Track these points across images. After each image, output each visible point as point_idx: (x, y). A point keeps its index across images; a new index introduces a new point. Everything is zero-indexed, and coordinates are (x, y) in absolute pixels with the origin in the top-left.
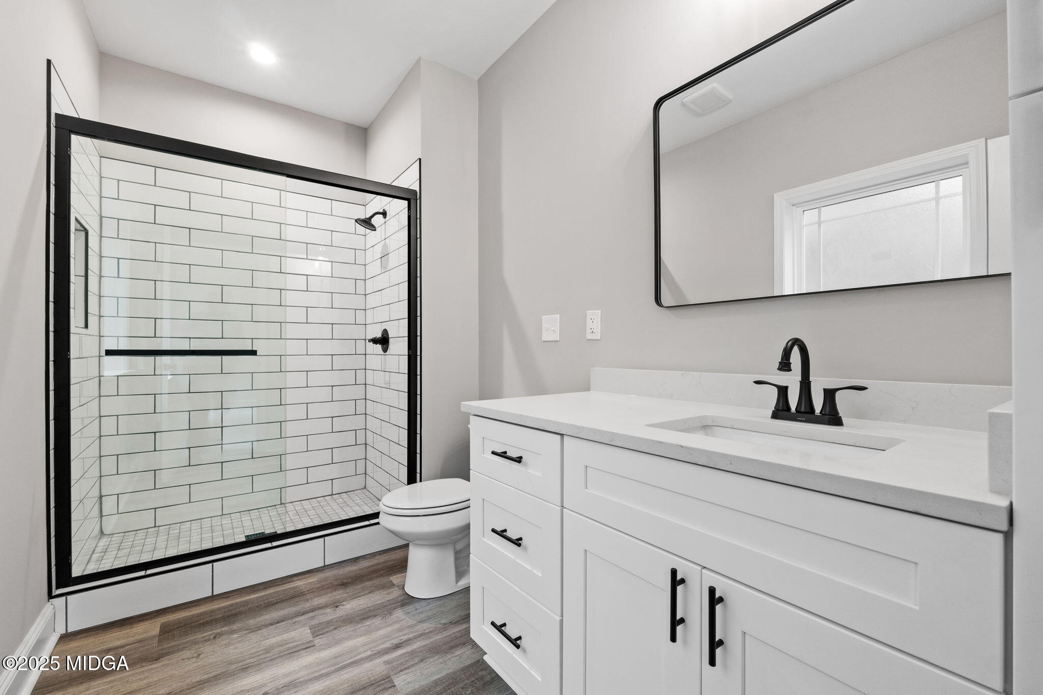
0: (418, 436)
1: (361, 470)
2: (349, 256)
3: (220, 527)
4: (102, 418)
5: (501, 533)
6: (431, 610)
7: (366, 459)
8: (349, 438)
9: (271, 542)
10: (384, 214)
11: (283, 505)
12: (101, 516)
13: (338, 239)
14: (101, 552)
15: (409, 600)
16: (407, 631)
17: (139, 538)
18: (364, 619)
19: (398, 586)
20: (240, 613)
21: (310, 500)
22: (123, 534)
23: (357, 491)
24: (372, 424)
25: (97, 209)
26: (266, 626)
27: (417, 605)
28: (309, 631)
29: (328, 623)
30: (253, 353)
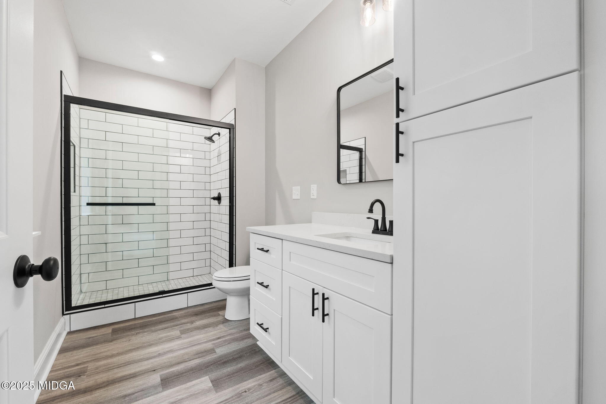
0: (234, 246)
1: (208, 264)
2: (202, 155)
3: (138, 290)
4: (81, 236)
5: (261, 284)
6: (236, 325)
7: (210, 258)
8: (202, 248)
9: (162, 294)
10: (219, 134)
11: (169, 281)
12: (81, 283)
13: (196, 146)
14: (82, 300)
15: (227, 321)
16: (224, 333)
17: (99, 294)
18: (204, 328)
19: (222, 316)
20: (148, 325)
21: (182, 279)
22: (91, 292)
23: (206, 275)
24: (214, 241)
25: (78, 134)
26: (160, 330)
27: (230, 323)
28: (179, 332)
29: (188, 329)
30: (153, 204)
